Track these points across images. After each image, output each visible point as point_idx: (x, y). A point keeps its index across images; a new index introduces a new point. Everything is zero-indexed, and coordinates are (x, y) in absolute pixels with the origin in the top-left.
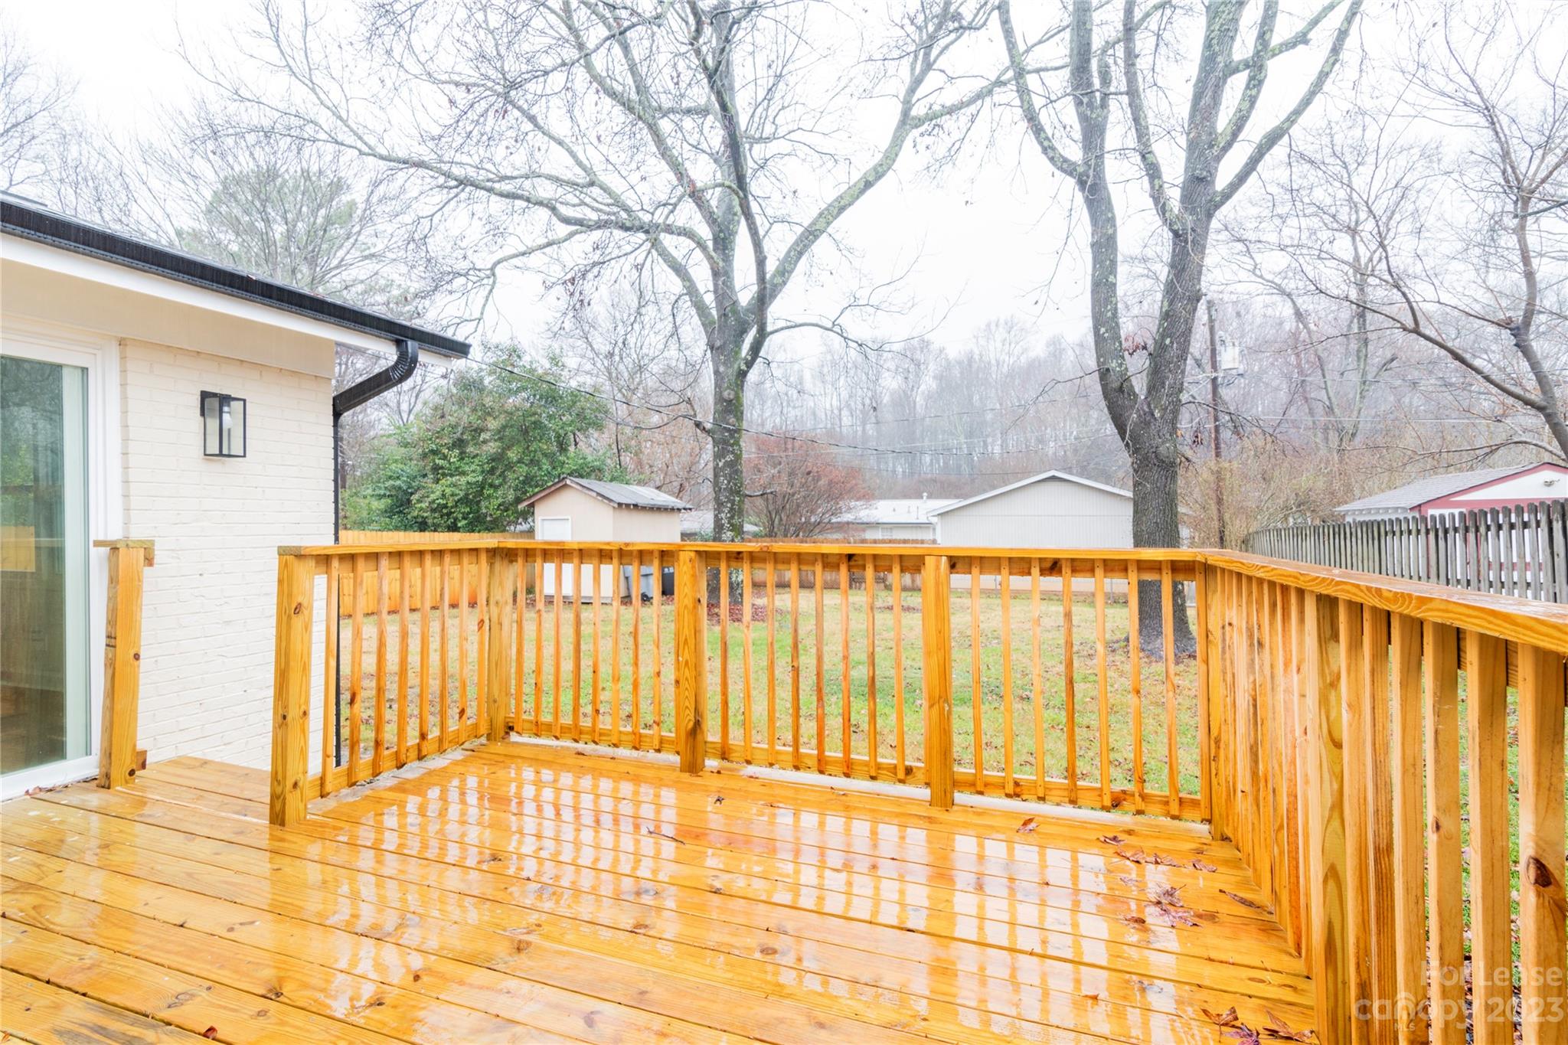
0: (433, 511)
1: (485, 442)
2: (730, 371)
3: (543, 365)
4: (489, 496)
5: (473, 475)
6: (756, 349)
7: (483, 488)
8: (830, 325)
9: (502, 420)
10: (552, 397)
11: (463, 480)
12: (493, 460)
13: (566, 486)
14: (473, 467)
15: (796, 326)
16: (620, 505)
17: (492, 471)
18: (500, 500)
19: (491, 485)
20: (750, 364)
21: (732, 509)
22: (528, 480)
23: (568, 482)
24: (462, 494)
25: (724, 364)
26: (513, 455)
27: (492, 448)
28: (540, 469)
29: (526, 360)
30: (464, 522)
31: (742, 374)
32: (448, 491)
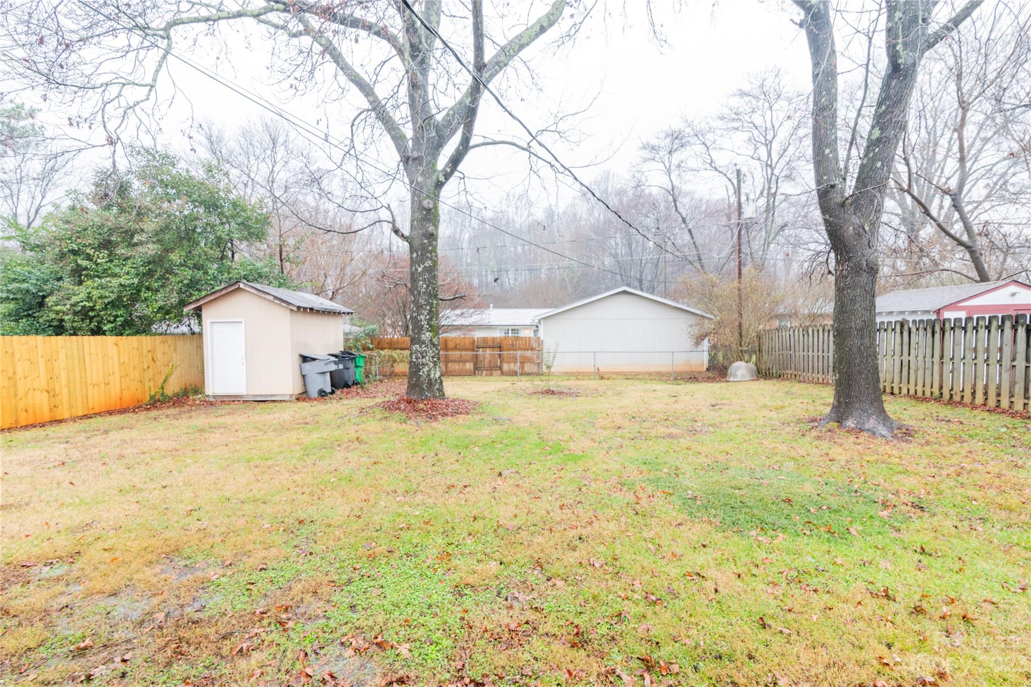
0: (75, 313)
1: (141, 243)
2: (429, 182)
3: (199, 174)
4: (146, 299)
5: (126, 278)
6: (455, 161)
7: (139, 291)
8: (525, 146)
9: (161, 222)
10: (212, 205)
11: (115, 282)
12: (149, 263)
13: (239, 289)
14: (126, 269)
15: (495, 143)
16: (299, 308)
17: (150, 274)
18: (161, 303)
19: (148, 289)
20: (447, 176)
21: (430, 311)
22: (193, 284)
23: (242, 286)
24: (113, 296)
25: (423, 174)
26: (175, 257)
27: (152, 249)
28: (206, 273)
29: (182, 166)
30: (110, 326)
31: (439, 185)
32: (95, 293)
